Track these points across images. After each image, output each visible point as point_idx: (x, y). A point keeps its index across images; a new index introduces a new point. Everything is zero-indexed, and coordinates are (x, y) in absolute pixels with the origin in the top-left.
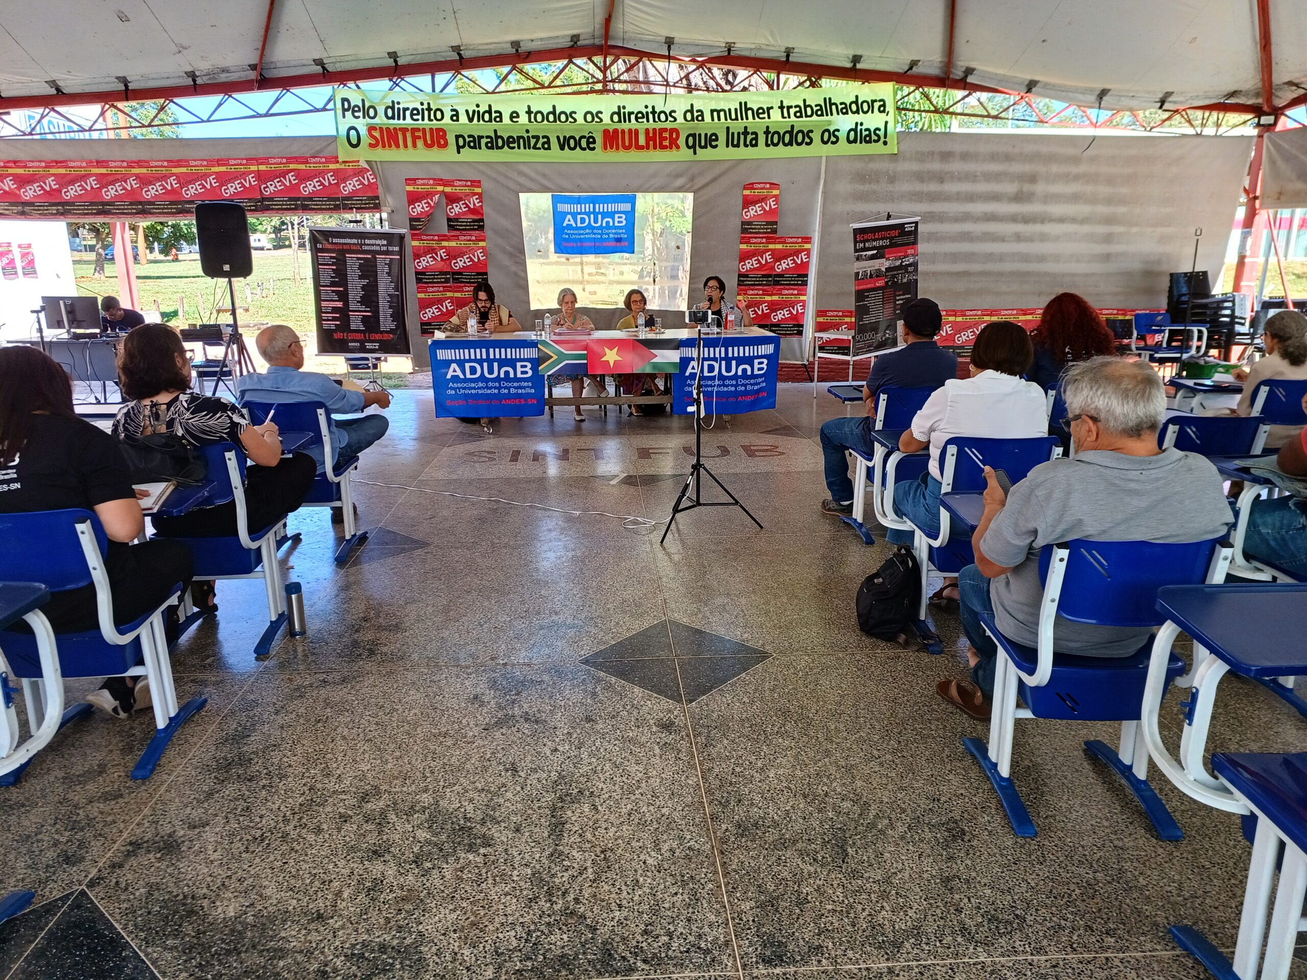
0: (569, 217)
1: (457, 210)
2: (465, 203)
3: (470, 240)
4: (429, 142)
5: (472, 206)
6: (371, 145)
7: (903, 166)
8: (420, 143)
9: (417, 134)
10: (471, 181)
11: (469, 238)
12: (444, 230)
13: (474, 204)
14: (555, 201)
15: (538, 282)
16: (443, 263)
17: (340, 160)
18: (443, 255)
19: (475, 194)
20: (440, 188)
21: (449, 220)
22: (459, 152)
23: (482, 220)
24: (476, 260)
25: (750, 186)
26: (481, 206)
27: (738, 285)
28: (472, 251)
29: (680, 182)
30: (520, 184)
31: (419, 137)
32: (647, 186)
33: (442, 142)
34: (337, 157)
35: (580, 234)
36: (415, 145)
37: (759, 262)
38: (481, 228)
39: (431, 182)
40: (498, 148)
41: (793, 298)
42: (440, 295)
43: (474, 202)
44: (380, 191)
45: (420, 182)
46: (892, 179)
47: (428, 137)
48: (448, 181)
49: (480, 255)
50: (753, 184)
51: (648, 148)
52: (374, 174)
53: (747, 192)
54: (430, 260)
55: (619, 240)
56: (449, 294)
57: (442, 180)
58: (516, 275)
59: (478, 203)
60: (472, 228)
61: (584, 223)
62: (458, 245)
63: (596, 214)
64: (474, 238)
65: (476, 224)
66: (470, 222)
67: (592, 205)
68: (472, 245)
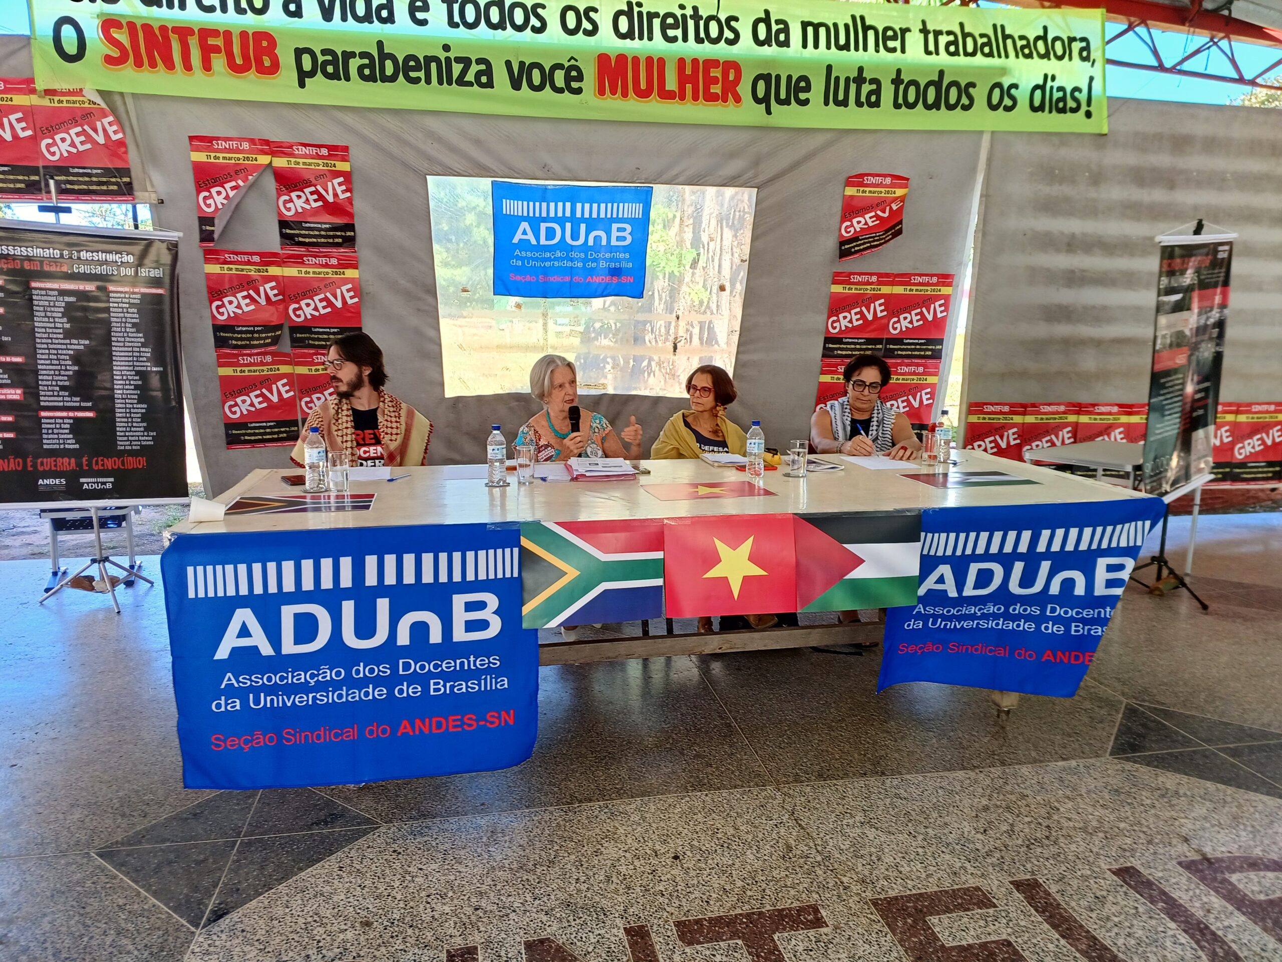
0: (524, 225)
1: (300, 204)
2: (317, 192)
3: (327, 266)
4: (239, 61)
5: (330, 199)
6: (109, 60)
7: (1115, 158)
8: (219, 62)
9: (211, 41)
10: (330, 148)
11: (323, 260)
12: (273, 242)
13: (336, 195)
14: (499, 193)
15: (461, 347)
16: (272, 309)
17: (40, 85)
18: (271, 293)
19: (337, 174)
20: (264, 160)
21: (284, 224)
22: (302, 85)
23: (351, 227)
24: (339, 304)
25: (856, 180)
26: (350, 200)
27: (824, 356)
28: (331, 285)
29: (734, 167)
30: (429, 158)
31: (217, 50)
32: (674, 172)
33: (267, 62)
34: (31, 81)
35: (545, 260)
36: (207, 66)
37: (863, 317)
38: (350, 242)
39: (246, 146)
40: (385, 79)
41: (915, 379)
42: (265, 371)
43: (334, 190)
44: (133, 158)
45: (223, 144)
46: (1097, 178)
47: (236, 49)
48: (279, 145)
49: (347, 295)
50: (862, 176)
51: (682, 98)
52: (118, 121)
53: (850, 191)
54: (243, 303)
55: (615, 272)
56: (285, 369)
57: (267, 142)
58: (417, 332)
59: (343, 192)
60: (331, 241)
61: (553, 239)
62: (303, 275)
63: (575, 222)
64: (334, 261)
65: (339, 233)
66: (326, 230)
67: (568, 205)
68: (330, 276)
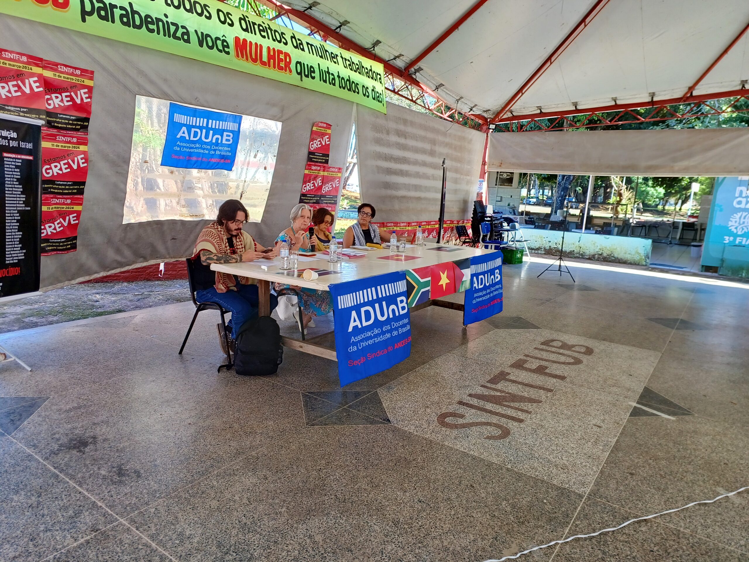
0: (184, 129)
1: (57, 102)
2: (70, 96)
3: (70, 142)
5: (78, 101)
10: (81, 71)
11: (69, 139)
13: (82, 99)
14: (174, 109)
19: (84, 87)
20: (38, 70)
21: (47, 114)
22: (84, 20)
23: (87, 120)
24: (75, 167)
26: (89, 104)
28: (71, 155)
30: (138, 85)
32: (253, 109)
35: (191, 148)
37: (314, 185)
38: (85, 128)
39: (24, 59)
40: (135, 26)
43: (81, 96)
45: (9, 55)
46: (388, 132)
48: (49, 62)
49: (81, 162)
51: (270, 65)
55: (222, 157)
57: (41, 60)
58: (115, 185)
59: (87, 98)
60: (74, 127)
61: (196, 137)
62: (55, 147)
63: (208, 129)
64: (75, 140)
65: (80, 123)
66: (73, 120)
67: (205, 120)
68: (71, 149)
